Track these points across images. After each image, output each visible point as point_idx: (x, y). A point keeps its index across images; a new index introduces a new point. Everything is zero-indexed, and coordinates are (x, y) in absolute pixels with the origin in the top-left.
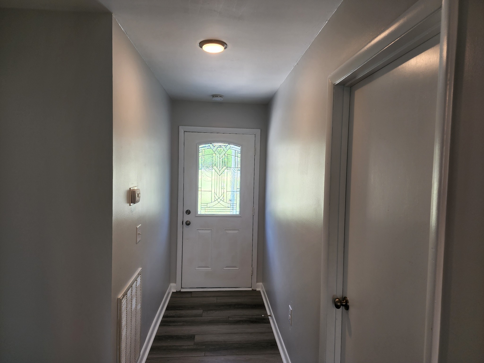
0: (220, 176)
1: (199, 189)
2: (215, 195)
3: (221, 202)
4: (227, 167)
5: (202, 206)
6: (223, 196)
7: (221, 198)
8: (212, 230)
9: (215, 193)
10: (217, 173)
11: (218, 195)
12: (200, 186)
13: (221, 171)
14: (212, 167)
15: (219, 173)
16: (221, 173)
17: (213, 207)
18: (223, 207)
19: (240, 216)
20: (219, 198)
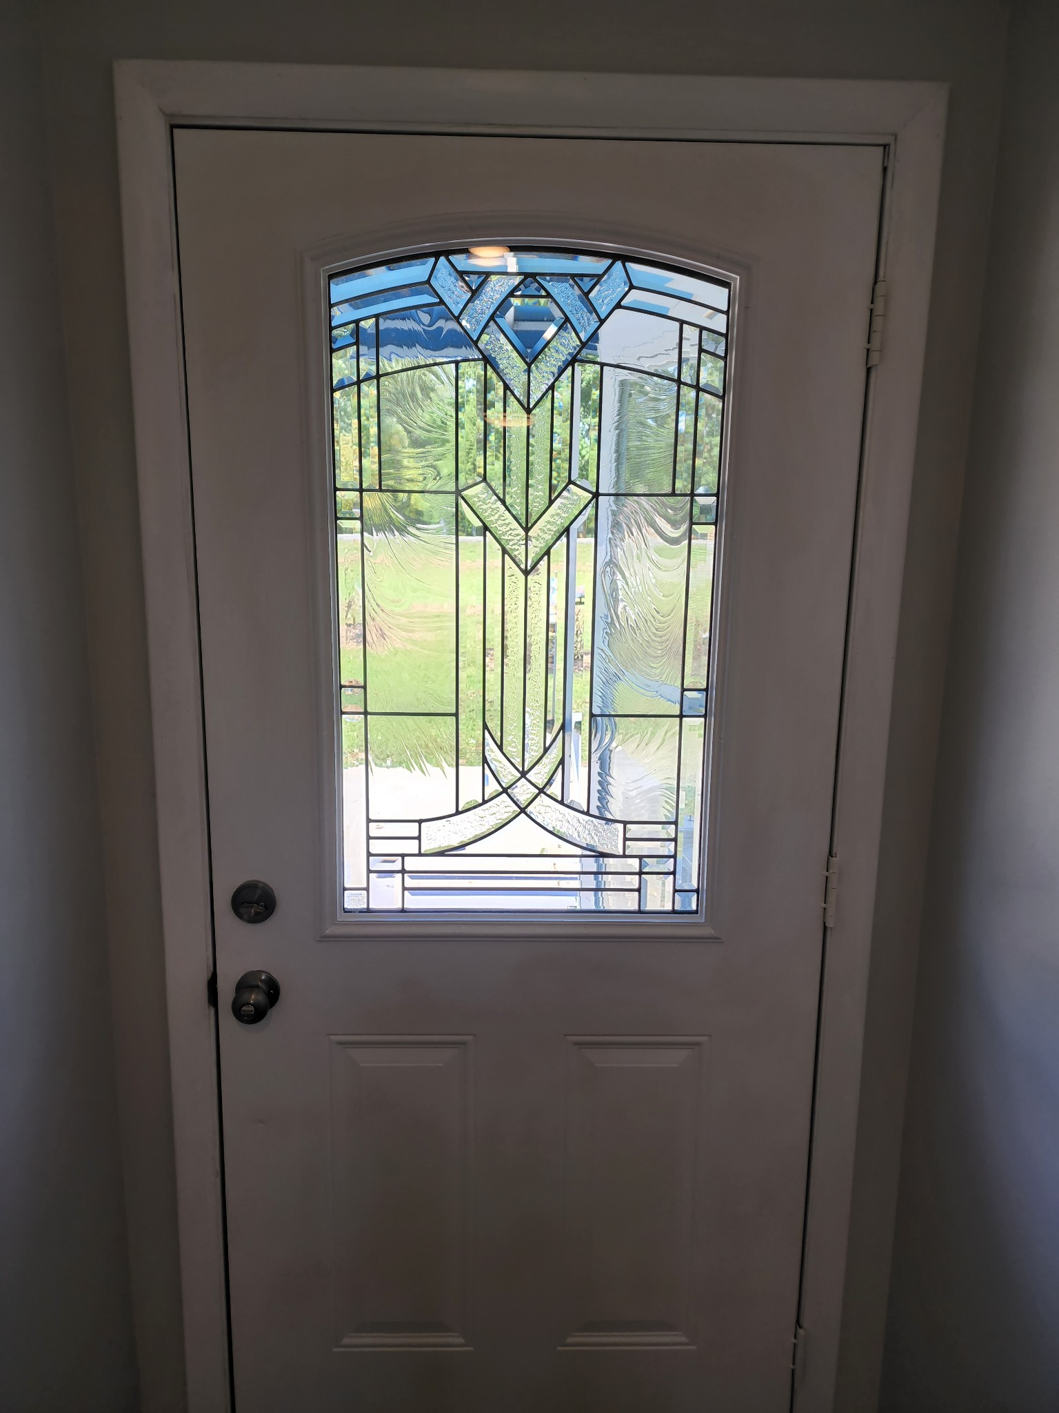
0: (526, 573)
1: (349, 701)
2: (493, 753)
3: (544, 809)
4: (596, 495)
5: (376, 847)
6: (554, 754)
7: (539, 775)
8: (463, 1043)
9: (485, 727)
10: (504, 551)
11: (513, 748)
12: (349, 670)
13: (543, 531)
14: (458, 493)
15: (520, 553)
16: (535, 548)
17: (468, 850)
18: (554, 845)
19: (708, 931)
20: (524, 774)
